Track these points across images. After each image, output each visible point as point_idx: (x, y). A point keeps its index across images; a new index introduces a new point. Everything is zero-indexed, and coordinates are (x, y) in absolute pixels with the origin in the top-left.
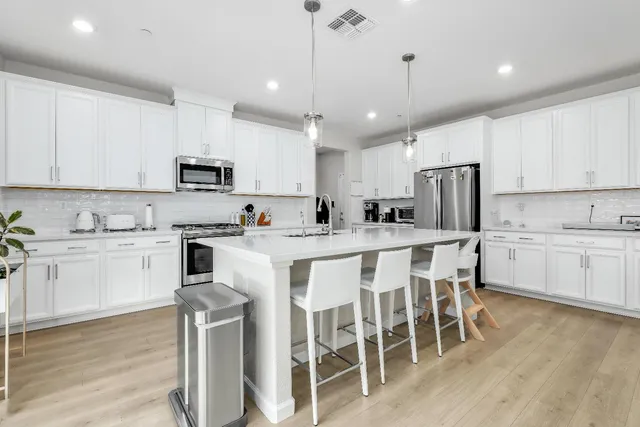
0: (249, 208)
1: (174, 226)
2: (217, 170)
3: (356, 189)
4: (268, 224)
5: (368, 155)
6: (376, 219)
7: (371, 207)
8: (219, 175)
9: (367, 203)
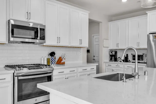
0: (52, 54)
1: (7, 66)
2: (35, 30)
3: (106, 43)
4: (64, 63)
5: (112, 25)
6: (116, 60)
7: (114, 53)
8: (36, 33)
9: (111, 51)
